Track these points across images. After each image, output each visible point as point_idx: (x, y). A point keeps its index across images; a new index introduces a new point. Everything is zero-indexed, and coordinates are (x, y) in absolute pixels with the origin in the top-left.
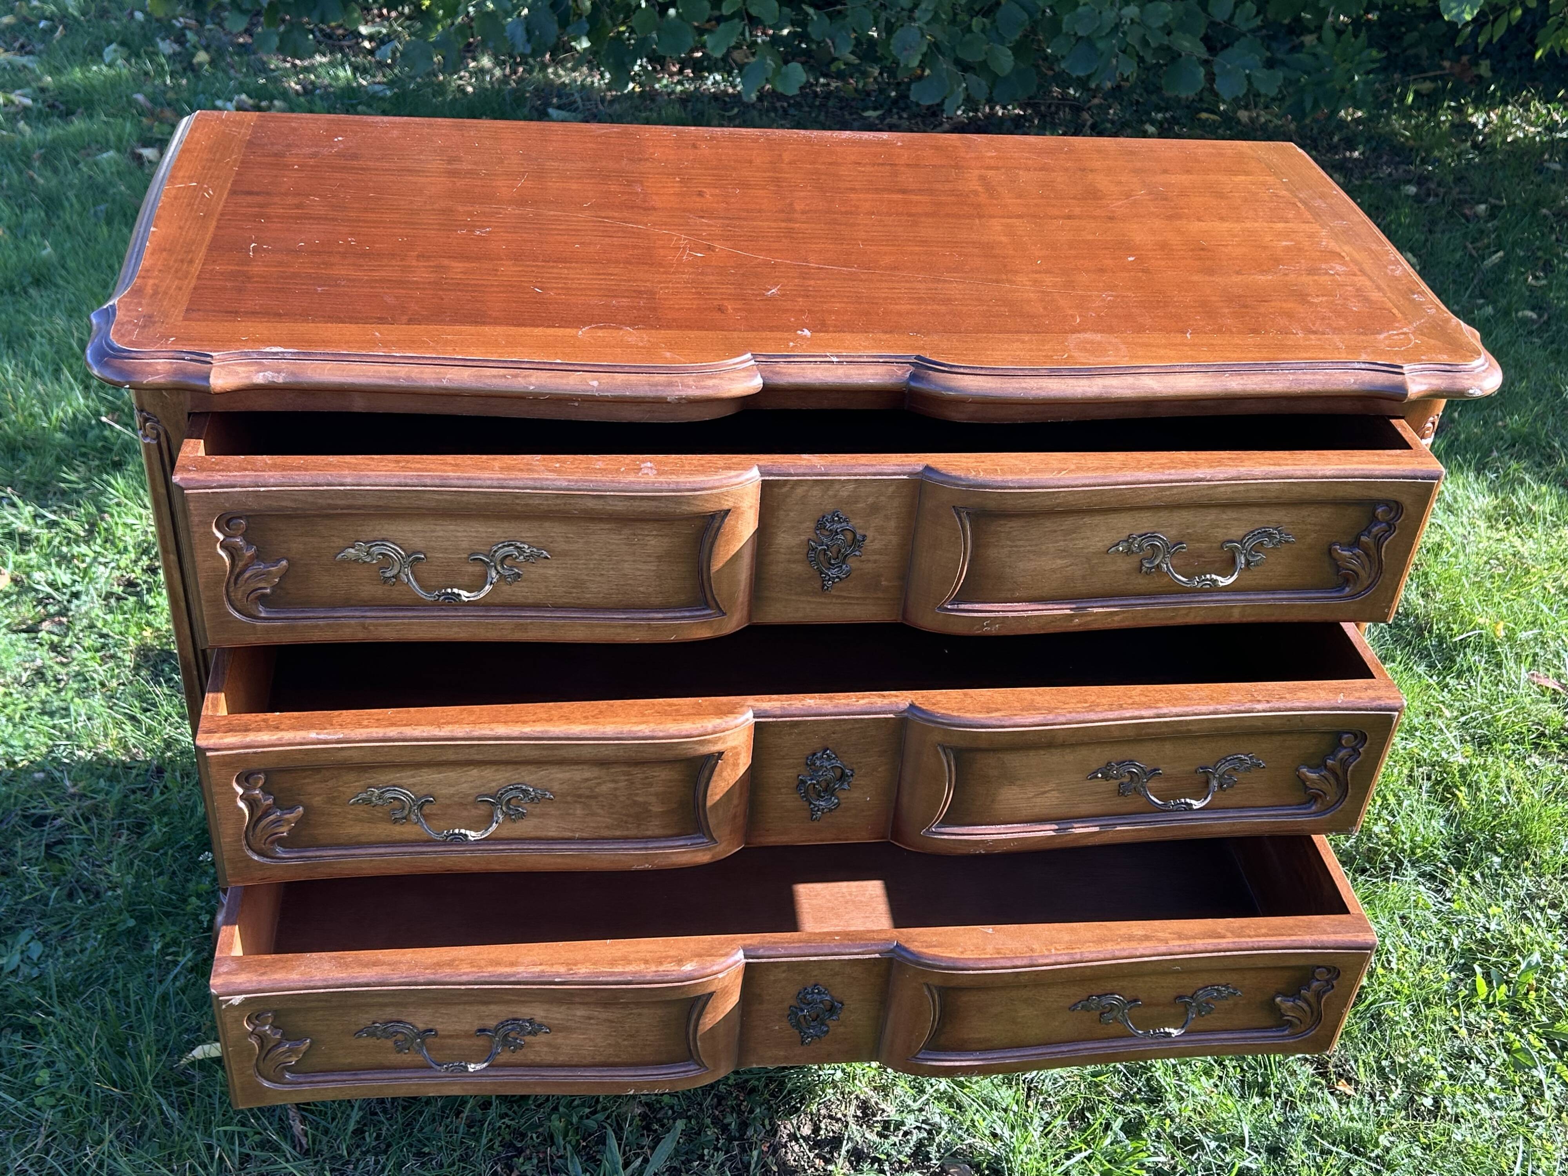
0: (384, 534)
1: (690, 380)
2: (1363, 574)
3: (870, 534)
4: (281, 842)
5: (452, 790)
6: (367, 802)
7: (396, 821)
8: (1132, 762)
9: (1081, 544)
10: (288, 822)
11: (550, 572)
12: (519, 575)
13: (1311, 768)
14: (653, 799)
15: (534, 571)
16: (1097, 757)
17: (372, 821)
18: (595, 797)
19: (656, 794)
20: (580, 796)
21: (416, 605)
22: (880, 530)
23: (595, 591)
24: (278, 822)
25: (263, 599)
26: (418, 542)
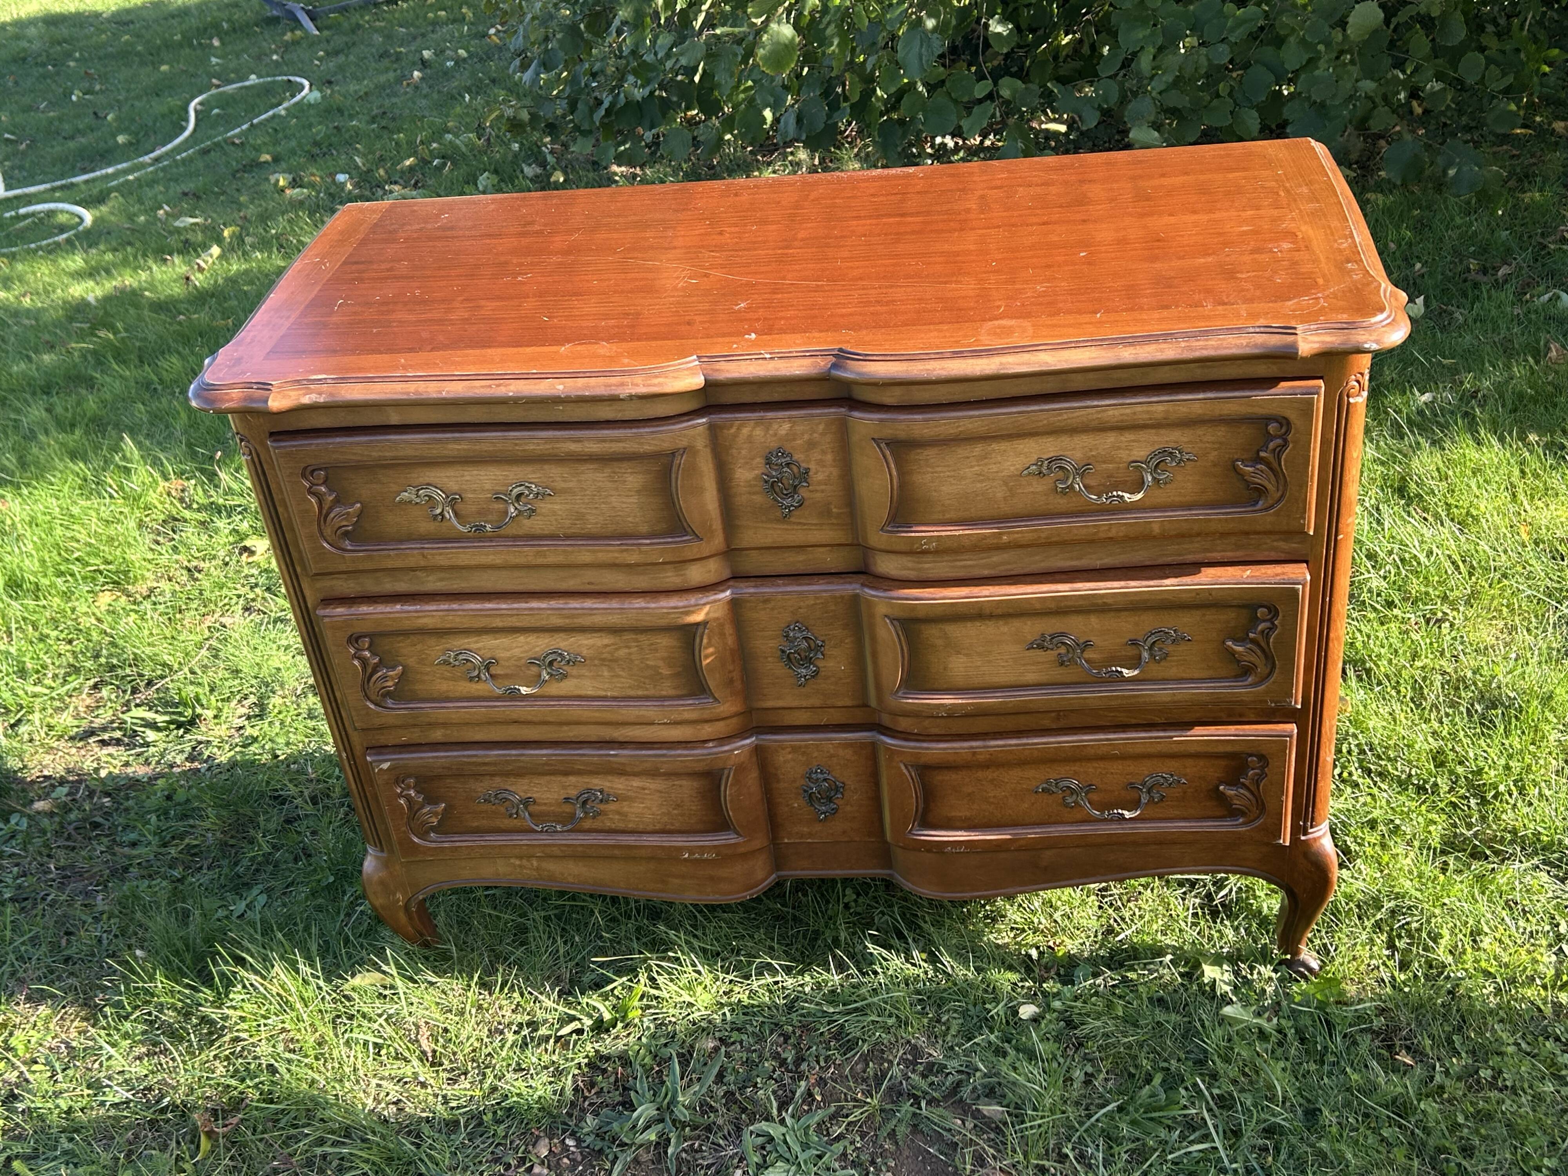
0: (427, 480)
1: (638, 379)
2: (1269, 486)
3: (813, 466)
4: (388, 694)
5: (508, 654)
6: (446, 663)
7: (471, 679)
8: (1063, 634)
9: (994, 468)
10: (392, 678)
11: (557, 507)
12: (534, 511)
13: (1235, 640)
14: (660, 663)
15: (544, 506)
16: (1032, 629)
17: (453, 679)
18: (615, 660)
19: (663, 659)
20: (604, 660)
21: (459, 538)
22: (821, 463)
23: (594, 522)
24: (385, 678)
25: (346, 534)
26: (453, 486)
